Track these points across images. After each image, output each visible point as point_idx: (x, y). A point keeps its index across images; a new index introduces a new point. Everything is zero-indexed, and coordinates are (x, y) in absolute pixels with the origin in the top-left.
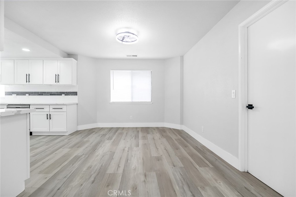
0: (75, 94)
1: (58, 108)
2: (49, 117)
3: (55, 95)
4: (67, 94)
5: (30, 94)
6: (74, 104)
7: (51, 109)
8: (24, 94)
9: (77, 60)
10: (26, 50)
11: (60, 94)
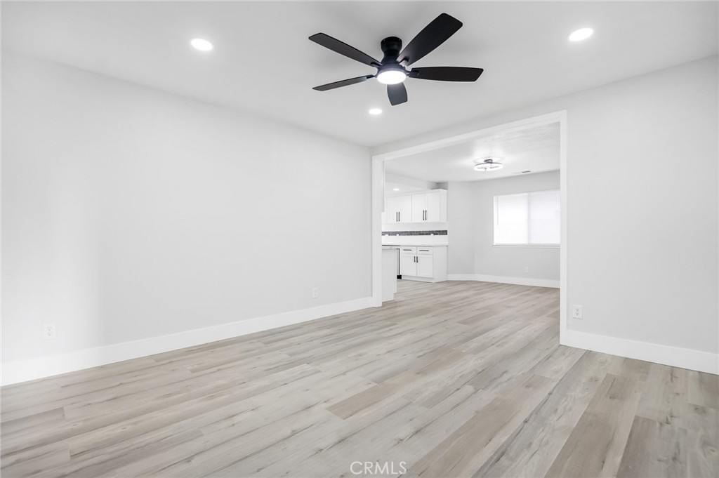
0: (445, 233)
1: (424, 250)
2: (416, 260)
3: (423, 234)
4: (437, 233)
5: (401, 233)
6: (443, 246)
7: (418, 251)
8: (394, 234)
9: (446, 189)
10: (396, 190)
11: (428, 233)
